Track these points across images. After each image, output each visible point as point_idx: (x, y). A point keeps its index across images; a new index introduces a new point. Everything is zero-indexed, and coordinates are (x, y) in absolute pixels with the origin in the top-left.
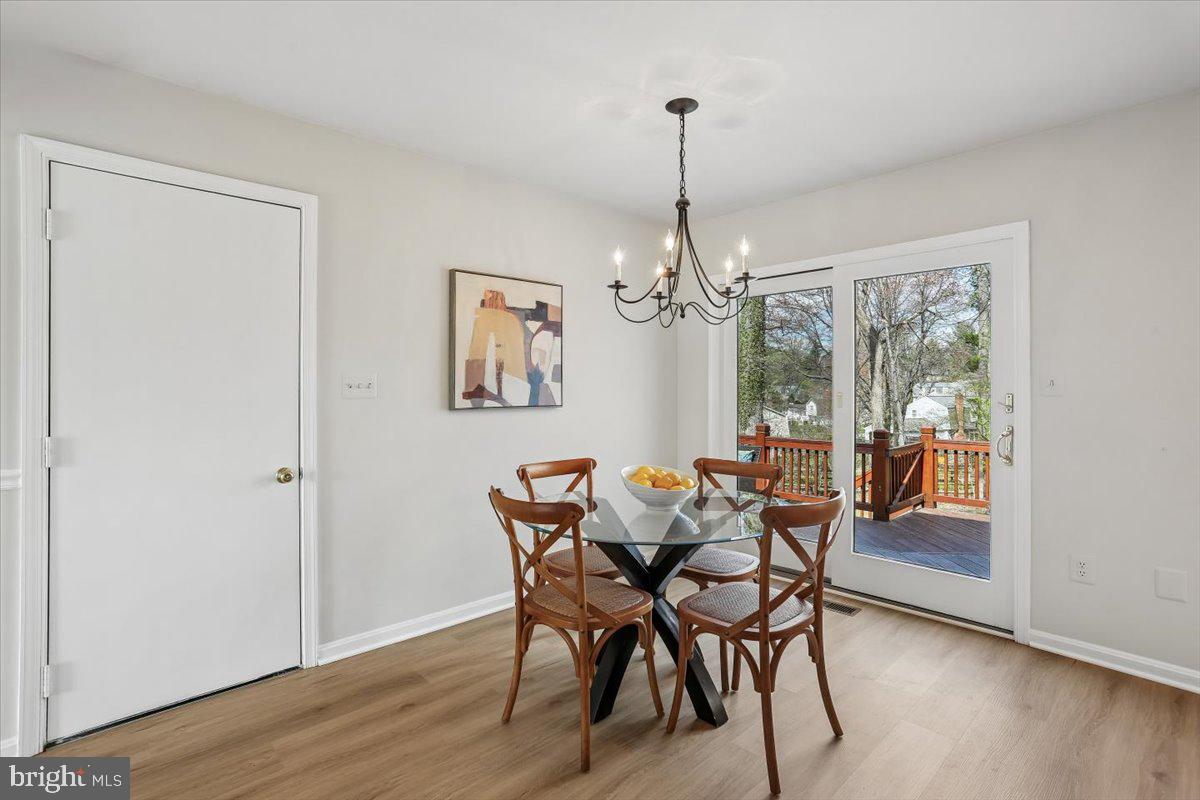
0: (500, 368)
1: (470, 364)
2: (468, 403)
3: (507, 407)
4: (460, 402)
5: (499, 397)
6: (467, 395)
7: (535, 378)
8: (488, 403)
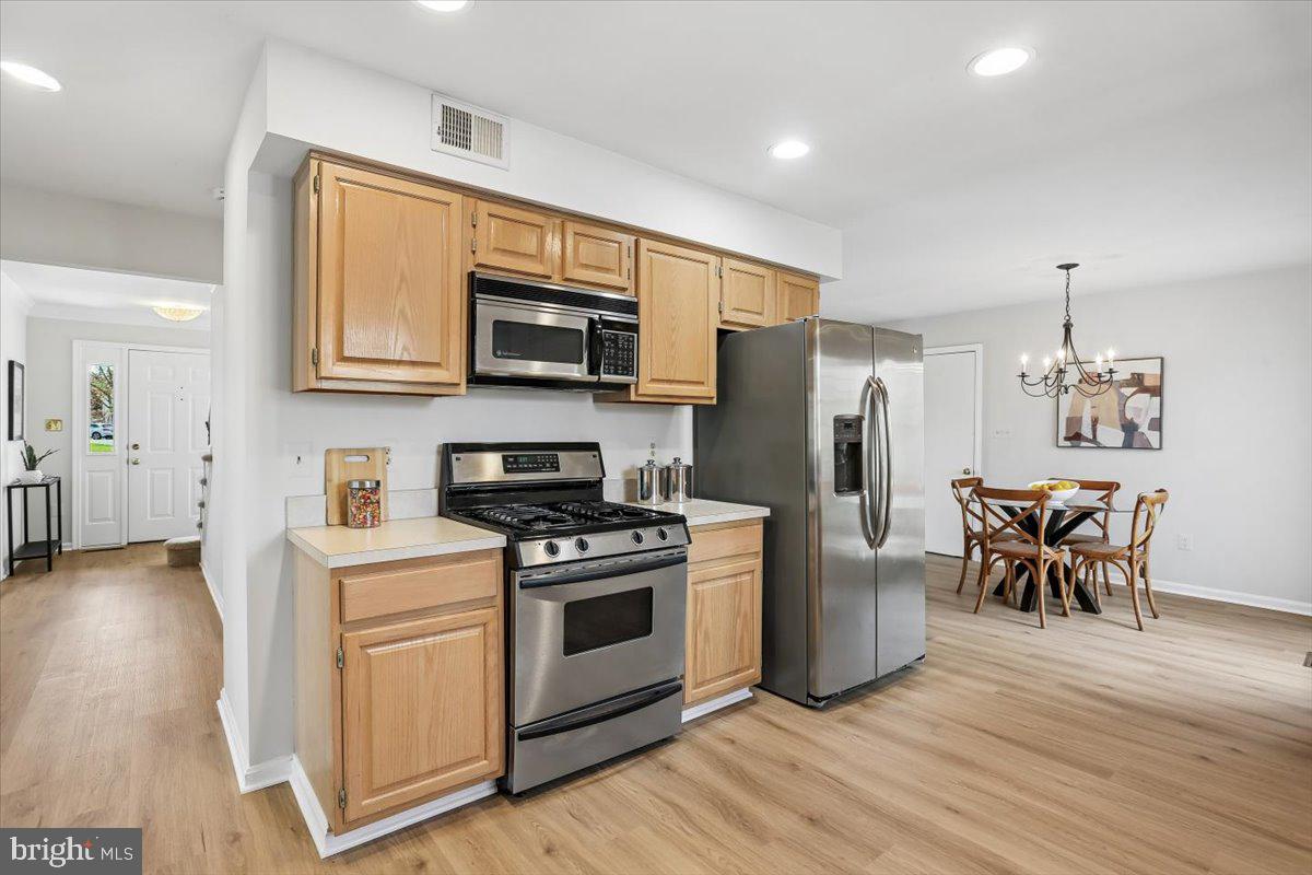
0: (1095, 422)
1: (1069, 420)
2: (1068, 443)
3: (1100, 447)
4: (1062, 442)
5: (1094, 440)
6: (1066, 439)
7: (1129, 428)
8: (1083, 444)
